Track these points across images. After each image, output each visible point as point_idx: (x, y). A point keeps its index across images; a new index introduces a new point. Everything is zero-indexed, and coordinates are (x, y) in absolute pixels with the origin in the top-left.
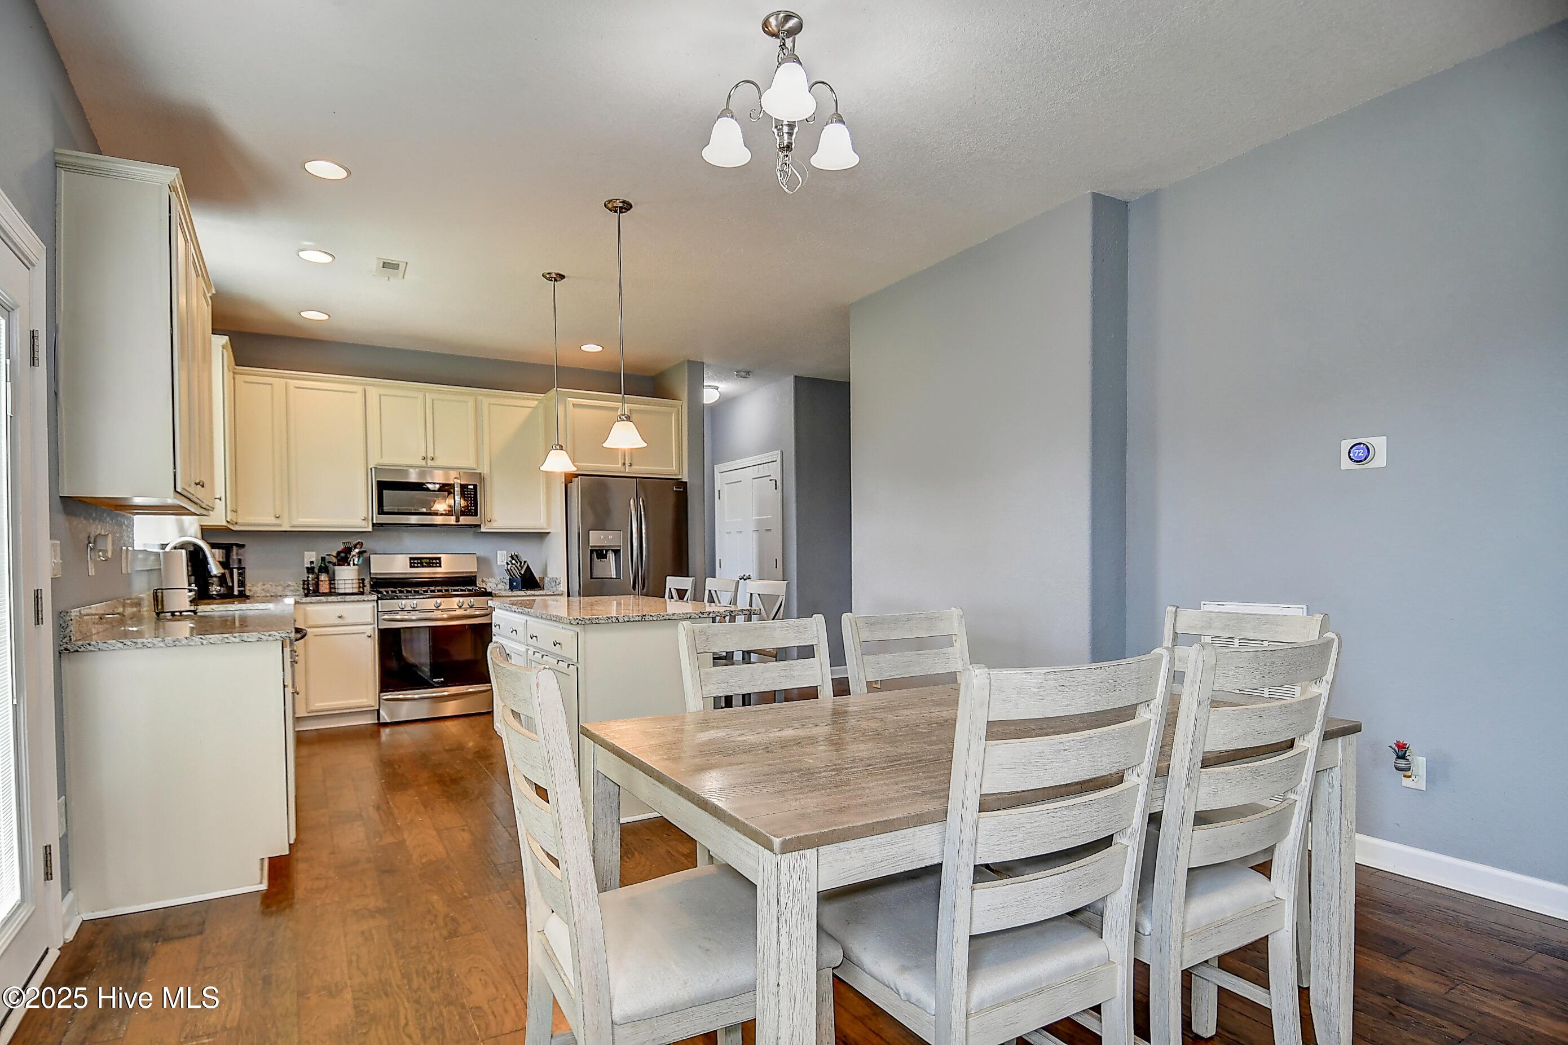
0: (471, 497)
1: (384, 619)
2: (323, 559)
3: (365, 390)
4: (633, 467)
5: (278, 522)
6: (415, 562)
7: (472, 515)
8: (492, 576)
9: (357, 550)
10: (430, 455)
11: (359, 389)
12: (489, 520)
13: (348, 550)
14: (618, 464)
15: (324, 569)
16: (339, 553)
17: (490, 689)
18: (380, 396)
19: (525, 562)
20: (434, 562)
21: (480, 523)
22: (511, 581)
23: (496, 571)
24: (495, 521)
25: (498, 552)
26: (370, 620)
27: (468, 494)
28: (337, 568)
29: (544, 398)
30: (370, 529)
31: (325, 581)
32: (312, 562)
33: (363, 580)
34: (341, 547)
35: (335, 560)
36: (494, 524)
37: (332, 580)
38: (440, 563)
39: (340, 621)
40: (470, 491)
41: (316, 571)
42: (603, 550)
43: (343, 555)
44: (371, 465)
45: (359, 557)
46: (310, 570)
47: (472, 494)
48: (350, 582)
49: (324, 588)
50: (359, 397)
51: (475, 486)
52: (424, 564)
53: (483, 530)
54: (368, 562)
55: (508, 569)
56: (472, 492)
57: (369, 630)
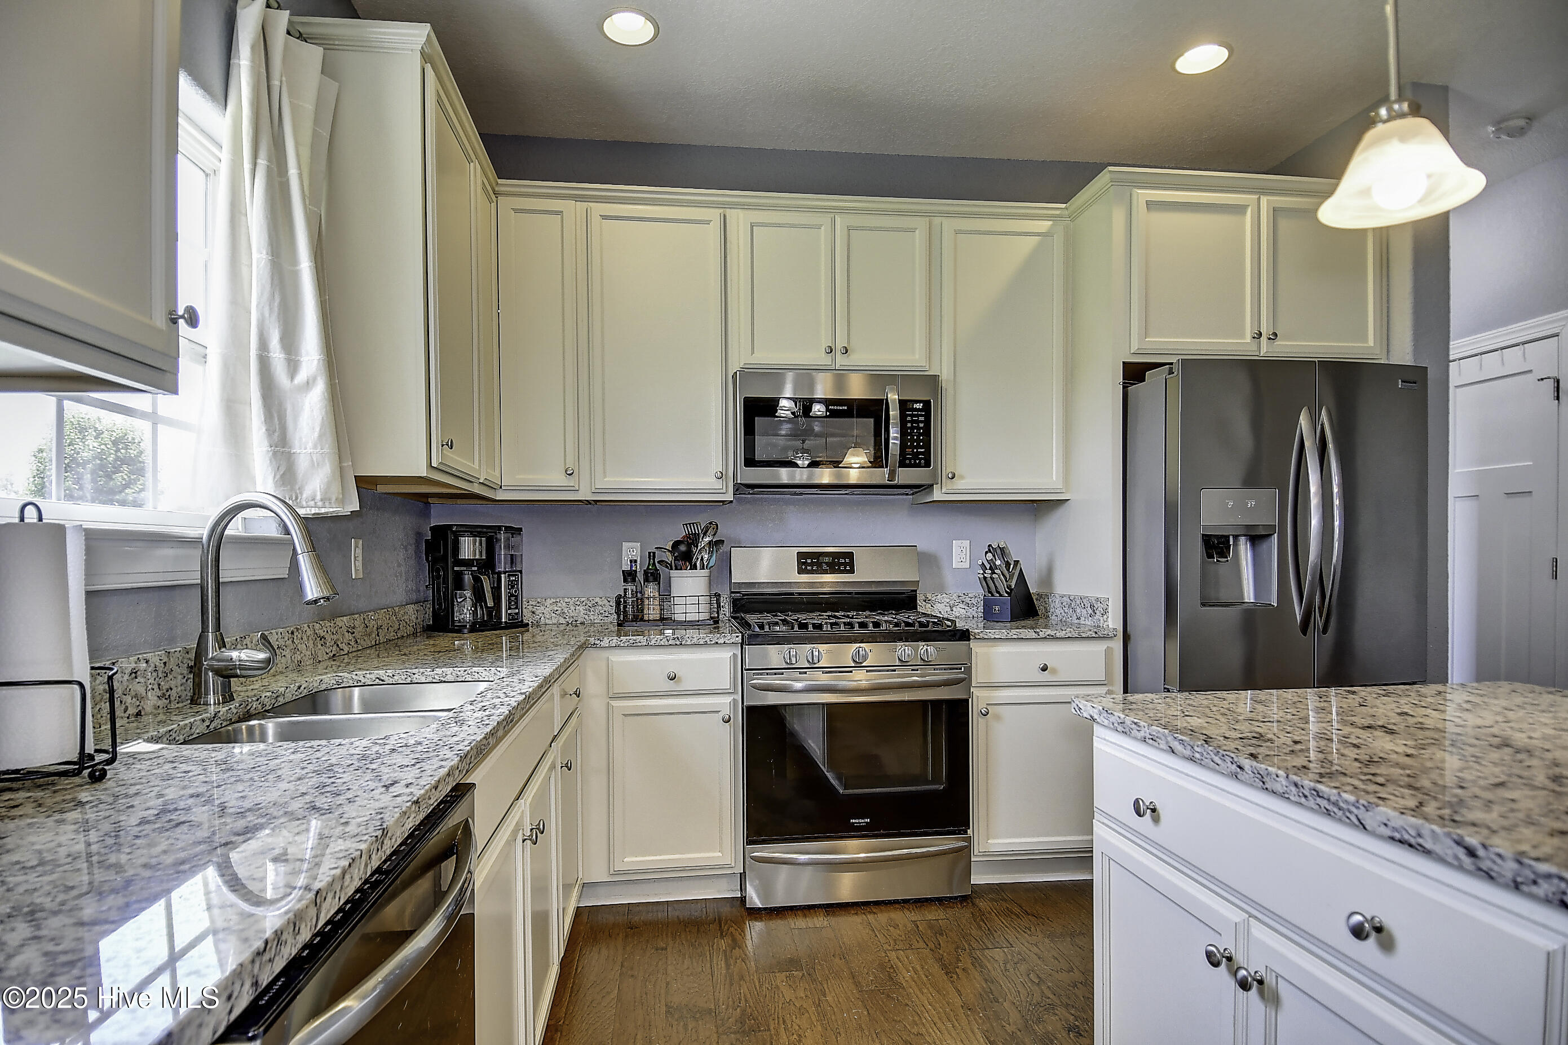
0: (918, 428)
1: (754, 686)
2: (652, 556)
3: (725, 216)
4: (1277, 342)
5: (571, 482)
6: (809, 562)
7: (919, 466)
8: (941, 589)
9: (707, 539)
10: (840, 343)
11: (714, 215)
12: (950, 476)
13: (692, 540)
14: (1243, 336)
15: (652, 576)
16: (676, 544)
17: (966, 847)
18: (752, 227)
19: (1017, 562)
20: (842, 562)
21: (930, 482)
22: (988, 606)
23: (949, 578)
24: (962, 477)
25: (954, 541)
26: (726, 684)
27: (912, 422)
28: (674, 573)
29: (1066, 212)
30: (729, 497)
31: (654, 598)
32: (633, 562)
33: (718, 596)
34: (680, 533)
35: (669, 558)
36: (959, 484)
37: (666, 596)
38: (852, 564)
39: (671, 686)
40: (918, 416)
41: (640, 576)
42: (1228, 537)
43: (683, 548)
44: (734, 367)
45: (711, 553)
46: (629, 576)
47: (921, 422)
48: (695, 600)
49: (652, 611)
50: (713, 230)
51: (927, 404)
52: (825, 567)
53: (937, 495)
54: (726, 563)
55: (985, 578)
56: (921, 415)
57: (725, 704)
